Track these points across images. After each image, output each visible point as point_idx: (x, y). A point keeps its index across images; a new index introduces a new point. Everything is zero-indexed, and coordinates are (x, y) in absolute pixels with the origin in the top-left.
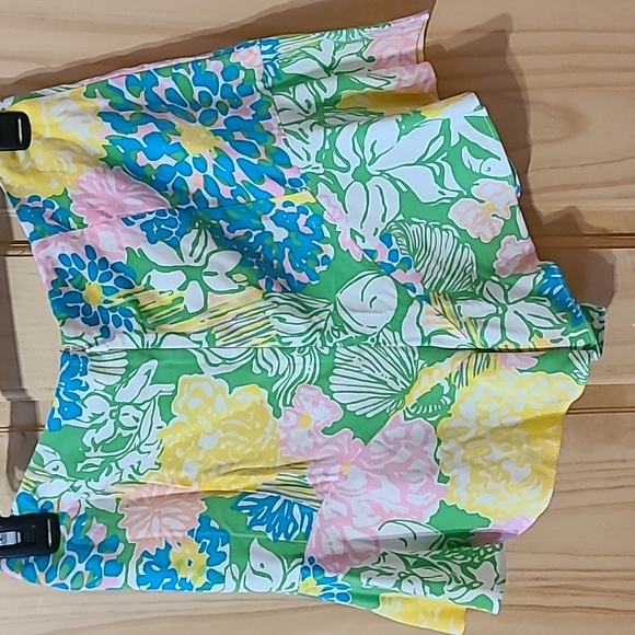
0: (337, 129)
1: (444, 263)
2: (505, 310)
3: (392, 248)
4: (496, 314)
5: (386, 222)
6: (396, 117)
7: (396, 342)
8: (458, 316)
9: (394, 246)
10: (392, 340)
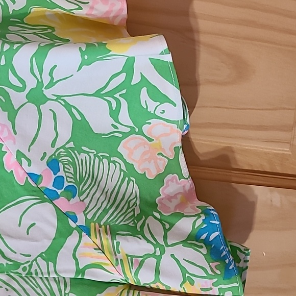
0: (16, 46)
1: (109, 193)
2: (163, 252)
3: (59, 174)
4: (154, 255)
5: (56, 147)
6: (80, 45)
7: (49, 273)
8: (115, 252)
9: (61, 173)
10: (45, 270)
